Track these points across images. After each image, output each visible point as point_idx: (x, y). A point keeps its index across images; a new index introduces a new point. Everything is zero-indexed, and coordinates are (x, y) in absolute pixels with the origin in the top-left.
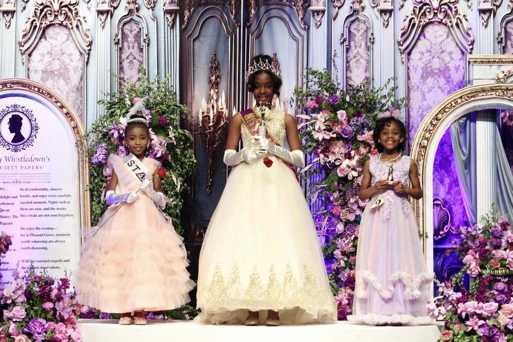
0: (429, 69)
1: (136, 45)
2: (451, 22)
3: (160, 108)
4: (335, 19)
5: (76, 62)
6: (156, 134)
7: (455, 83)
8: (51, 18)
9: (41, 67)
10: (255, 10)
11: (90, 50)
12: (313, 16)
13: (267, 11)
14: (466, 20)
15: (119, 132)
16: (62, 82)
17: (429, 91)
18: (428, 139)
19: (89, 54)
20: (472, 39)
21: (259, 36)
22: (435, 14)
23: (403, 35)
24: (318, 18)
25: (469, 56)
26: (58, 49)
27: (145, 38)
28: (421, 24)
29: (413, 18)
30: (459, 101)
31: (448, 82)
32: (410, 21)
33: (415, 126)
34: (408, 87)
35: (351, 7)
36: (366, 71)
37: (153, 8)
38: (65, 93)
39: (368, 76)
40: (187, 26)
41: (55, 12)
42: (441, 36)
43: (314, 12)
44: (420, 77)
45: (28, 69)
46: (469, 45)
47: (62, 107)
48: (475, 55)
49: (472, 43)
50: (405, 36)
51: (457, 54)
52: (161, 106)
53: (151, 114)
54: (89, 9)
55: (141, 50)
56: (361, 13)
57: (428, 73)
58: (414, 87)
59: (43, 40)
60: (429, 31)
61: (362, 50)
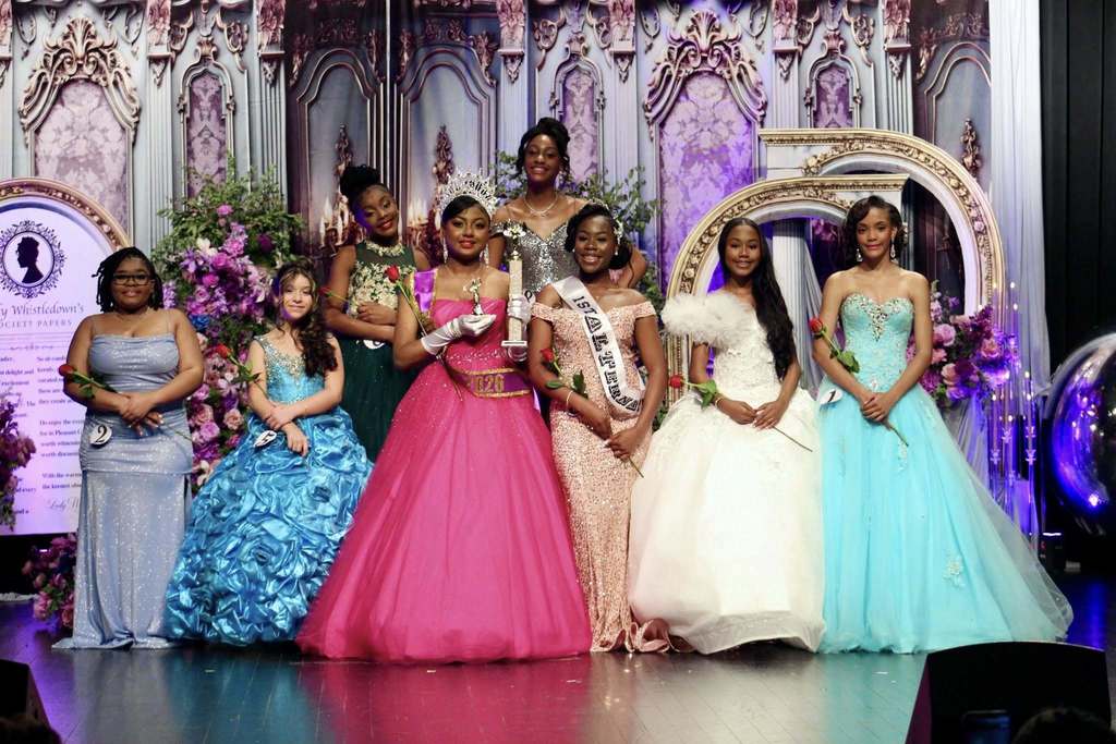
0: (695, 149)
1: (214, 113)
2: (729, 72)
3: (260, 221)
4: (540, 68)
5: (114, 142)
6: (255, 264)
7: (737, 172)
8: (71, 70)
9: (56, 151)
10: (409, 55)
11: (137, 122)
12: (505, 64)
13: (429, 56)
14: (755, 69)
15: (196, 263)
16: (91, 177)
17: (695, 186)
18: (695, 267)
19: (136, 130)
20: (763, 99)
21: (416, 98)
22: (704, 59)
23: (652, 93)
24: (513, 68)
25: (759, 131)
26: (84, 121)
27: (228, 102)
28: (681, 75)
29: (668, 66)
30: (746, 205)
31: (725, 170)
32: (664, 71)
33: (673, 242)
34: (661, 179)
35: (567, 49)
36: (592, 153)
37: (241, 53)
38: (97, 193)
39: (595, 161)
40: (297, 82)
41: (77, 59)
42: (713, 95)
43: (506, 56)
44: (680, 162)
45: (36, 156)
46: (759, 110)
47: (101, 222)
48: (769, 130)
49: (765, 106)
50: (656, 96)
51: (739, 125)
52: (261, 217)
53: (247, 231)
54: (134, 54)
55: (223, 122)
56: (583, 58)
57: (692, 156)
58: (670, 179)
59: (58, 106)
60: (695, 87)
61: (585, 120)
